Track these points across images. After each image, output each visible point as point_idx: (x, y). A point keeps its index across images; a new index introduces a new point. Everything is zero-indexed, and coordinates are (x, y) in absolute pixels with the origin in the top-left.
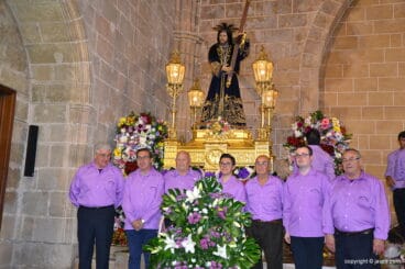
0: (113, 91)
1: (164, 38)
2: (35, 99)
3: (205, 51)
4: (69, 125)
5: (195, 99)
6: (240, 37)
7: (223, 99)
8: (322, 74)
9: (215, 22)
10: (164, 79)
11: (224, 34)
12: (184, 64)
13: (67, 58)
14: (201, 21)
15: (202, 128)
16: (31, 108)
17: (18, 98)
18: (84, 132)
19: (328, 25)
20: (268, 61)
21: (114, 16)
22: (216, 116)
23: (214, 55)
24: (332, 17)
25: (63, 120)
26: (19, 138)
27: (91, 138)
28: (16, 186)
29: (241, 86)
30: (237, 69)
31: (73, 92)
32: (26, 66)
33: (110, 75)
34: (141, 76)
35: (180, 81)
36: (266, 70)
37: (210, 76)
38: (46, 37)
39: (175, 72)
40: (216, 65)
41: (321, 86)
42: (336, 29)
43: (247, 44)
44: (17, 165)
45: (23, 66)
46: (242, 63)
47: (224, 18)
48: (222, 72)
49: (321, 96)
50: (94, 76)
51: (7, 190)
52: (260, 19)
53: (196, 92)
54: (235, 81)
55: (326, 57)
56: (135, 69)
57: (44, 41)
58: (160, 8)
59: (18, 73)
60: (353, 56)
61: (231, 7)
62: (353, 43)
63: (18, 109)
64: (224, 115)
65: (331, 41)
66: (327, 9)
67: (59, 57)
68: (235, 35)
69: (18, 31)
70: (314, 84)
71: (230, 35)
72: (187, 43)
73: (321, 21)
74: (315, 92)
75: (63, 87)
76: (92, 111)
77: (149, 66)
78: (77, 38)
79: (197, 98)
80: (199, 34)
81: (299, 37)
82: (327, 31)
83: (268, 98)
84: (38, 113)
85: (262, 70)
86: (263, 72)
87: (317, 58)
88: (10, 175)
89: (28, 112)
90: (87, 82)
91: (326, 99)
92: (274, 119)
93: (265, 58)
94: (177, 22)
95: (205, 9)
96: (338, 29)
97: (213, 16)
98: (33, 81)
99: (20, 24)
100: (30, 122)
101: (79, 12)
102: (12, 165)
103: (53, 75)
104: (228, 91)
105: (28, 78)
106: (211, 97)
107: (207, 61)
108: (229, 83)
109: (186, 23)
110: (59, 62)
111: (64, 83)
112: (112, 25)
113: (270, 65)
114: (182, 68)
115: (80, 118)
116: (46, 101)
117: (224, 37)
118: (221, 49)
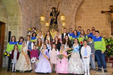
0: (28, 23)
1: (40, 11)
2: (10, 25)
4: (18, 31)
5: (47, 25)
6: (57, 10)
7: (54, 24)
9: (51, 7)
10: (40, 20)
13: (17, 15)
14: (48, 7)
16: (9, 27)
17: (6, 25)
18: (21, 33)
19: (77, 8)
21: (28, 6)
22: (52, 28)
24: (78, 6)
25: (17, 30)
26: (6, 34)
27: (23, 34)
28: (6, 45)
29: (58, 22)
31: (19, 23)
32: (8, 17)
33: (27, 19)
34: (34, 19)
35: (43, 21)
39: (43, 19)
40: (52, 17)
42: (78, 9)
43: (59, 12)
44: (6, 40)
45: (7, 17)
46: (58, 16)
47: (53, 6)
48: (53, 18)
49: (75, 24)
50: (24, 20)
51: (4, 46)
52: (62, 6)
53: (47, 23)
54: (56, 20)
55: (76, 15)
57: (12, 11)
58: (38, 4)
59: (6, 19)
60: (82, 15)
61: (55, 3)
62: (82, 12)
63: (6, 27)
64: (54, 28)
65: (77, 11)
66: (76, 4)
68: (56, 10)
69: (5, 9)
70: (74, 21)
71: (55, 10)
72: (45, 12)
73: (75, 7)
74: (74, 23)
76: (23, 28)
77: (36, 17)
78: (19, 11)
79: (48, 24)
80: (48, 10)
81: (70, 10)
82: (76, 9)
83: (64, 24)
84: (11, 28)
85: (62, 18)
86: (63, 19)
87: (74, 15)
88: (5, 43)
89: (8, 28)
90: (22, 21)
91: (76, 25)
93: (63, 15)
94: (42, 7)
95: (49, 4)
96: (79, 9)
97: (51, 5)
98: (9, 21)
100: (9, 30)
102: (5, 41)
103: (14, 20)
104: (55, 23)
105: (8, 20)
106: (51, 24)
109: (45, 7)
110: (15, 16)
111: (17, 21)
112: (28, 8)
113: (64, 17)
114: (44, 18)
115: (21, 29)
116: (12, 25)
117: (54, 10)
118: (53, 13)
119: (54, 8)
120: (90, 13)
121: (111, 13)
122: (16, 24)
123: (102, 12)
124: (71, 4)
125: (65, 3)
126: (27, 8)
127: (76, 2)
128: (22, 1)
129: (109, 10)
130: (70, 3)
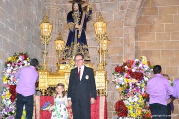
1: (39, 7)
3: (65, 16)
5: (59, 45)
6: (86, 7)
8: (137, 31)
15: (63, 63)
20: (104, 22)
23: (70, 18)
30: (85, 26)
34: (24, 31)
35: (49, 34)
36: (103, 27)
37: (68, 32)
39: (46, 28)
40: (71, 24)
41: (136, 37)
43: (90, 12)
53: (60, 41)
55: (139, 20)
60: (155, 19)
65: (142, 10)
68: (83, 6)
70: (132, 36)
71: (80, 6)
74: (133, 41)
79: (61, 45)
80: (61, 5)
81: (122, 8)
82: (139, 4)
83: (104, 45)
85: (99, 27)
86: (100, 29)
87: (133, 21)
91: (139, 45)
92: (107, 57)
93: (101, 20)
104: (79, 40)
106: (69, 44)
107: (66, 22)
108: (80, 36)
114: (50, 26)
117: (76, 6)
118: (75, 14)
119: (77, 1)
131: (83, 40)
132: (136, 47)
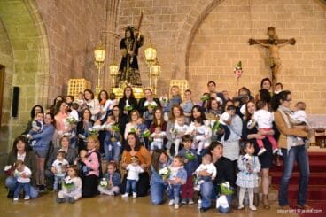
0: (63, 66)
1: (97, 35)
2: (16, 71)
4: (37, 86)
5: (113, 70)
6: (138, 34)
8: (187, 57)
11: (128, 33)
12: (105, 49)
13: (35, 47)
14: (118, 26)
15: (117, 87)
16: (15, 76)
17: (6, 71)
18: (46, 91)
19: (190, 30)
20: (154, 48)
21: (64, 22)
22: (124, 79)
23: (123, 45)
24: (192, 26)
25: (34, 83)
26: (7, 94)
27: (51, 94)
28: (7, 122)
30: (136, 52)
31: (39, 66)
32: (11, 51)
33: (62, 57)
34: (82, 57)
35: (103, 60)
36: (152, 53)
38: (22, 34)
39: (100, 55)
40: (124, 50)
41: (187, 64)
42: (195, 32)
43: (142, 39)
44: (7, 110)
45: (9, 51)
47: (131, 24)
48: (128, 55)
50: (52, 58)
51: (2, 125)
52: (152, 25)
53: (114, 66)
54: (135, 60)
55: (189, 47)
56: (78, 53)
57: (22, 36)
58: (94, 18)
59: (5, 55)
60: (204, 47)
61: (136, 18)
62: (203, 40)
63: (7, 77)
64: (129, 79)
65: (192, 39)
66: (189, 21)
67: (30, 46)
68: (135, 33)
70: (183, 63)
71: (132, 33)
73: (186, 27)
74: (183, 67)
75: (33, 64)
76: (50, 77)
77: (87, 51)
78: (41, 34)
80: (118, 33)
81: (174, 36)
82: (189, 33)
84: (19, 79)
85: (149, 53)
86: (151, 55)
87: (184, 47)
88: (3, 117)
89: (13, 79)
90: (48, 61)
91: (189, 71)
92: (159, 82)
94: (105, 26)
95: (121, 18)
97: (125, 23)
98: (16, 61)
99: (7, 27)
100: (14, 85)
101: (42, 20)
102: (4, 111)
103: (27, 57)
104: (131, 65)
105: (13, 58)
106: (121, 69)
107: (119, 48)
108: (132, 61)
109: (110, 26)
110: (30, 50)
111: (34, 61)
112: (63, 27)
113: (154, 51)
114: (104, 52)
115: (44, 82)
116: (23, 72)
117: (129, 34)
118: (127, 41)
119: (129, 29)
120: (222, 43)
121: (271, 45)
122: (31, 68)
123: (252, 42)
124: (176, 19)
125: (161, 18)
126: (60, 27)
127: (188, 14)
128: (49, 11)
129: (266, 37)
130: (173, 17)
131: (135, 65)
132: (187, 73)
